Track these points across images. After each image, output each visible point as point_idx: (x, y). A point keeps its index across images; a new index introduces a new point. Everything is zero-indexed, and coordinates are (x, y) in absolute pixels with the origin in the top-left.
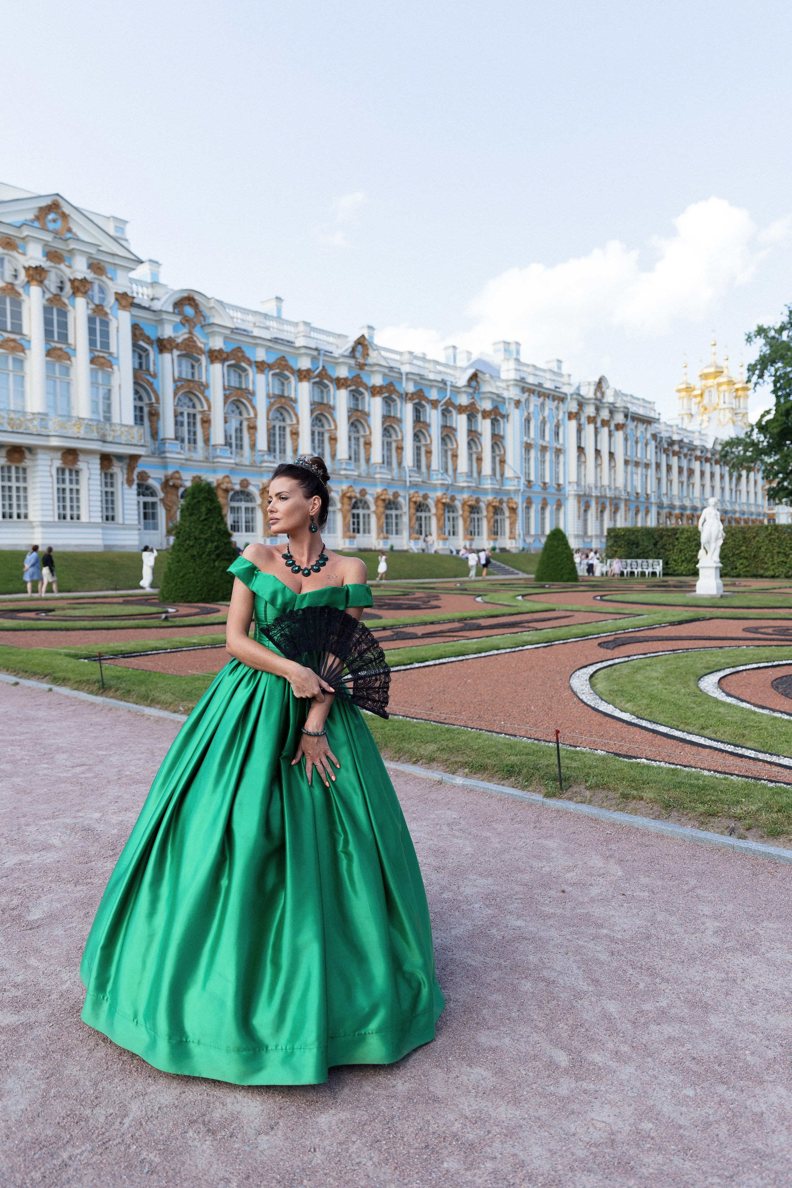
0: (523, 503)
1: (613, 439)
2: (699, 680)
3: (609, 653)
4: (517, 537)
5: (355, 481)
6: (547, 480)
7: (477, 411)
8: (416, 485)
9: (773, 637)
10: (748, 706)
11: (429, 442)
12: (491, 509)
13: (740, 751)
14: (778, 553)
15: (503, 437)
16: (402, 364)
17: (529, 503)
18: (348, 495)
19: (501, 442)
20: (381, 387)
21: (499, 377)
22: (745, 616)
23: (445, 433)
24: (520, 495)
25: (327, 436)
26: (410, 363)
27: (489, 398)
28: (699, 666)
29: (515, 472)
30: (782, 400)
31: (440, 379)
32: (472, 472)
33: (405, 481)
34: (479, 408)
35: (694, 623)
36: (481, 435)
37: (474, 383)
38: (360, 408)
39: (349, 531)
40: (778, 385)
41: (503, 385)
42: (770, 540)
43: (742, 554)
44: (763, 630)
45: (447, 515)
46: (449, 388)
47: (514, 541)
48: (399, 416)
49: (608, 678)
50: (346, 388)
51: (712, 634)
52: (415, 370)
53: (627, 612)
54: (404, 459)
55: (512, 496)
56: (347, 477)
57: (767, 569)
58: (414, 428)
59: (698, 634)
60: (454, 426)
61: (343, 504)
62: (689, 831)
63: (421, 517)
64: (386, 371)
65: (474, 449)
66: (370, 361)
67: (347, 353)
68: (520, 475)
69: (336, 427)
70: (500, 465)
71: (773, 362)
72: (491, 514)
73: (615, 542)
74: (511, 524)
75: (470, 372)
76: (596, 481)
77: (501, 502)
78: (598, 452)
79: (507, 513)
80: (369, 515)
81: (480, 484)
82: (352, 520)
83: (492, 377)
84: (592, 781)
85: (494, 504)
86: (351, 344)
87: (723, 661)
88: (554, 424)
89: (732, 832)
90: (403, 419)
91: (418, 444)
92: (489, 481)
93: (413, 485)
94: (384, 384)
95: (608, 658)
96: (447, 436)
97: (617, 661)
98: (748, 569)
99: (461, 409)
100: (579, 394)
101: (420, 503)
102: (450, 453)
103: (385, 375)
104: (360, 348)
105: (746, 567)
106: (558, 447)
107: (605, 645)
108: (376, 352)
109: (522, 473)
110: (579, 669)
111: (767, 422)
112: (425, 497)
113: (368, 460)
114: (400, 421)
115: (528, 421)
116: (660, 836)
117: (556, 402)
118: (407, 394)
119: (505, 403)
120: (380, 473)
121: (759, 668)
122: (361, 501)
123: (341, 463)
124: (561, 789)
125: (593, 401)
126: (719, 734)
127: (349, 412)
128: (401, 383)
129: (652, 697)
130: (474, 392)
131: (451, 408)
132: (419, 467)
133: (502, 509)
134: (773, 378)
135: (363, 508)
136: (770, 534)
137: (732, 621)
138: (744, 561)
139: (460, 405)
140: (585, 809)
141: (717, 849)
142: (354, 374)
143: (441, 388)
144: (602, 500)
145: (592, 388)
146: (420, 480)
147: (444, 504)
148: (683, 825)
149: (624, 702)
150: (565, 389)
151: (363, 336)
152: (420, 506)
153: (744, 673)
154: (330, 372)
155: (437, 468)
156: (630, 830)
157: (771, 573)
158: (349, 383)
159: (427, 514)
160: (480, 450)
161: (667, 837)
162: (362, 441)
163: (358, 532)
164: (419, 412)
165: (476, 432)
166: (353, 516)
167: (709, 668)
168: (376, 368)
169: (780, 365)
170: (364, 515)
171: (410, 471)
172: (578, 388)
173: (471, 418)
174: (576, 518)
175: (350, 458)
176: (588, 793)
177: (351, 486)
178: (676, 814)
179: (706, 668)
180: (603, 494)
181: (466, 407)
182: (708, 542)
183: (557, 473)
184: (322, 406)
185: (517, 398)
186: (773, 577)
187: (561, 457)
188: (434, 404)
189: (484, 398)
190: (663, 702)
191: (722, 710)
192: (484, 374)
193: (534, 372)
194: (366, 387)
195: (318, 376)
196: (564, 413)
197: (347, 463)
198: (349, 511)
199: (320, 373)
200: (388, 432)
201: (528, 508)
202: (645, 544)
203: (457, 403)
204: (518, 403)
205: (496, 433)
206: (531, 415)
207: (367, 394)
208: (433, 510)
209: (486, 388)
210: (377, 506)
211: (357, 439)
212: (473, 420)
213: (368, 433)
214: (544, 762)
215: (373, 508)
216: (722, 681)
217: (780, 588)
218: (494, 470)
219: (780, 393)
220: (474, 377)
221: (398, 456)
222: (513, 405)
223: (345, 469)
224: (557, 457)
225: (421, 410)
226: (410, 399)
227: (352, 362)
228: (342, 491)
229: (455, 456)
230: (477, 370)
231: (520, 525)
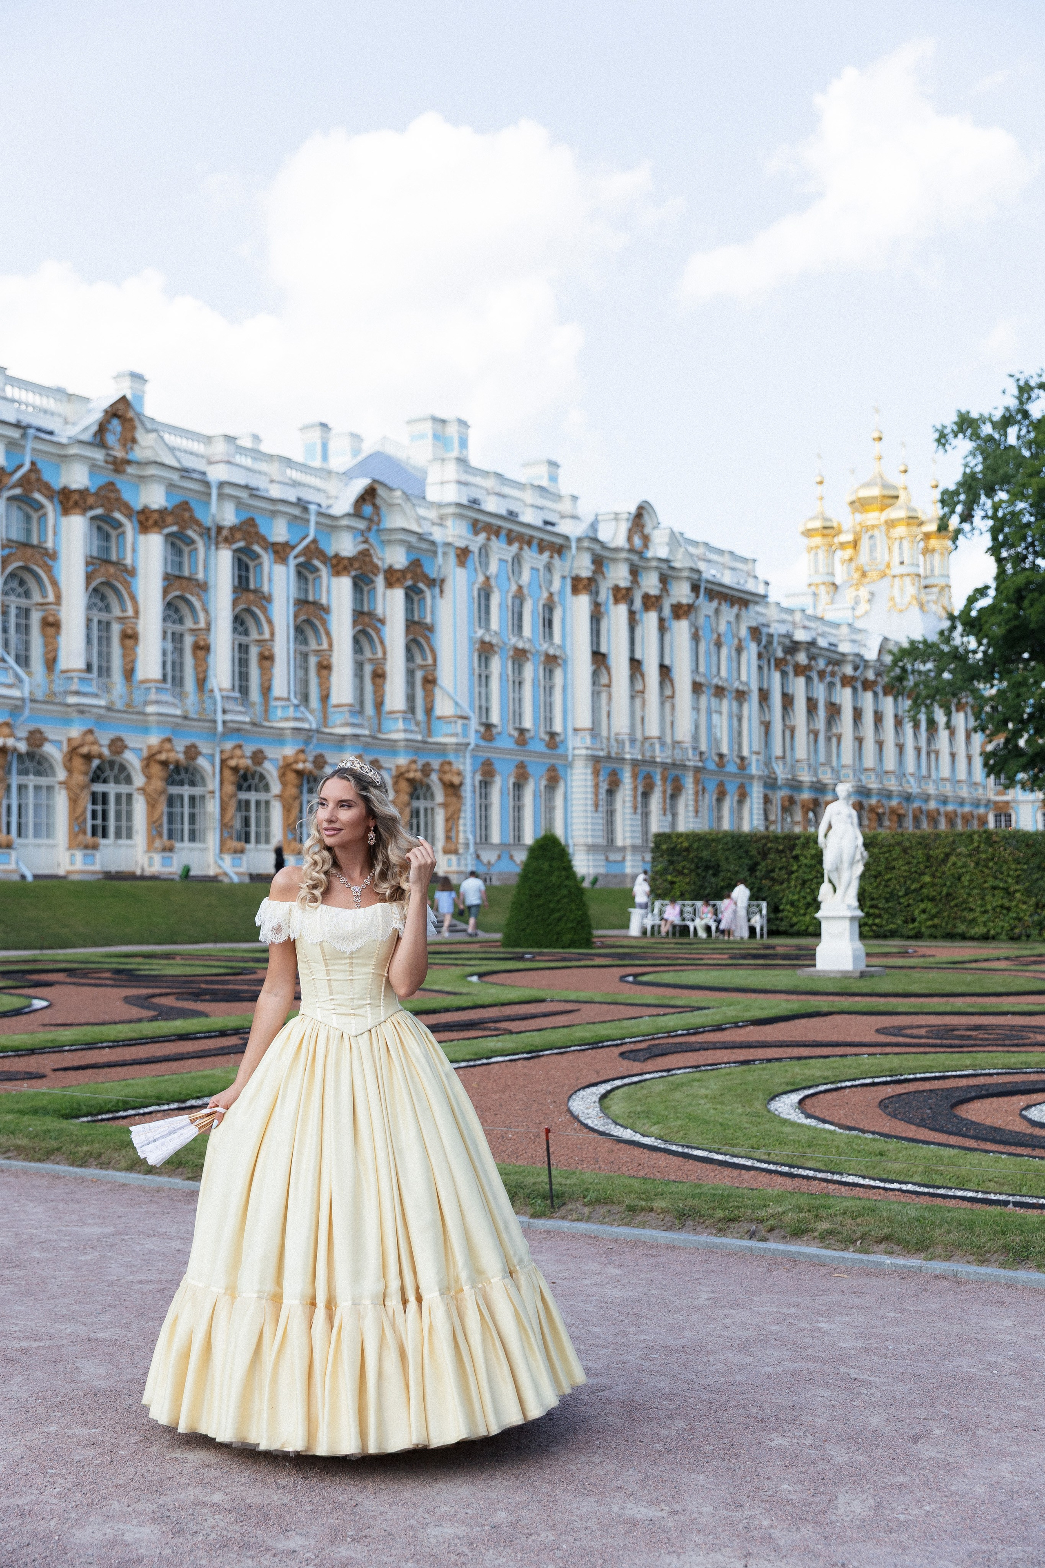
0: (474, 773)
1: (667, 637)
2: (773, 1098)
3: (637, 1067)
4: (461, 851)
5: (99, 720)
6: (527, 723)
7: (375, 569)
8: (238, 730)
9: (923, 1041)
10: (832, 1128)
11: (267, 636)
12: (404, 785)
13: (795, 1171)
14: (994, 888)
15: (430, 628)
16: (210, 463)
17: (488, 773)
18: (85, 750)
19: (428, 640)
20: (162, 512)
21: (424, 498)
22: (889, 1008)
23: (303, 617)
24: (468, 755)
25: (36, 617)
26: (229, 462)
27: (402, 541)
28: (777, 1080)
29: (457, 704)
30: (1009, 568)
31: (293, 499)
32: (362, 703)
33: (215, 722)
34: (380, 563)
35: (797, 1021)
36: (382, 622)
37: (368, 510)
38: (114, 558)
39: (85, 833)
40: (1001, 537)
41: (432, 514)
42: (977, 864)
43: (925, 891)
44: (909, 1032)
45: (305, 797)
46: (313, 519)
47: (454, 858)
48: (200, 576)
49: (629, 1098)
50: (84, 511)
51: (820, 1038)
52: (240, 478)
53: (679, 1003)
54: (211, 673)
55: (451, 758)
56: (81, 710)
57: (973, 922)
58: (235, 603)
59: (798, 1038)
60: (324, 601)
61: (70, 770)
62: (705, 1238)
63: (247, 803)
64: (175, 477)
65: (368, 654)
66: (138, 453)
67: (87, 436)
68: (468, 712)
69: (58, 597)
70: (424, 689)
71: (990, 492)
72: (405, 798)
73: (671, 862)
74: (447, 820)
75: (360, 485)
76: (633, 726)
77: (426, 770)
78: (635, 664)
79: (439, 796)
80: (129, 796)
81: (379, 730)
82: (90, 807)
83: (407, 496)
84: (592, 1196)
85: (411, 775)
86: (97, 415)
87: (818, 1073)
88: (542, 602)
89: (752, 1235)
90: (211, 582)
91: (244, 639)
92: (401, 725)
93: (232, 730)
94: (170, 506)
95: (635, 1072)
96: (308, 621)
97: (648, 1076)
98: (936, 921)
99: (339, 565)
100: (596, 540)
101: (247, 769)
102: (313, 661)
103: (171, 486)
104: (115, 422)
105: (933, 917)
106: (551, 652)
107: (632, 1055)
108: (154, 435)
109: (471, 707)
110: (584, 1088)
111: (981, 611)
112: (258, 757)
113: (129, 673)
114: (203, 587)
115: (485, 593)
116: (671, 1247)
117: (547, 554)
118: (220, 529)
119: (435, 553)
120: (157, 702)
121: (873, 1084)
122: (112, 764)
123: (71, 678)
124: (553, 1206)
125: (624, 555)
126: (772, 1155)
127: (88, 564)
128: (208, 504)
129: (690, 1117)
130: (369, 529)
131: (316, 563)
132: (244, 690)
133: (428, 787)
134: (991, 523)
135: (117, 781)
136: (977, 850)
137: (865, 1017)
138: (929, 905)
139: (337, 556)
140: (582, 1226)
141: (734, 1253)
142: (101, 481)
143: (296, 517)
144: (646, 769)
145: (624, 528)
146: (247, 719)
147: (300, 773)
148: (697, 1234)
149: (647, 1126)
150: (565, 528)
151: (123, 399)
152: (245, 777)
153: (847, 1090)
154: (47, 476)
155: (285, 695)
156: (635, 1244)
157: (980, 930)
158: (91, 500)
159: (262, 796)
160: (380, 655)
161: (679, 1248)
162: (116, 628)
163: (105, 835)
164: (247, 568)
165: (371, 614)
166: (94, 795)
167: (793, 1084)
168: (151, 471)
169: (1002, 495)
170: (118, 796)
171: (223, 697)
172: (594, 526)
173: (362, 584)
174: (590, 808)
175: (89, 668)
176: (586, 1210)
177: (90, 732)
178: (691, 1223)
179: (787, 1084)
180: (648, 754)
181: (351, 560)
182: (837, 869)
183: (549, 706)
184: (29, 551)
185: (461, 544)
186: (985, 938)
187: (558, 674)
188: (280, 551)
189: (390, 542)
190: (707, 1122)
191: (787, 1129)
192: (391, 489)
193: (497, 489)
194: (129, 511)
195: (20, 483)
196: (564, 578)
197: (81, 679)
198: (83, 787)
199: (25, 477)
200: (177, 610)
201: (485, 784)
202: (732, 867)
203: (331, 552)
204: (463, 555)
205: (416, 618)
206: (493, 582)
207: (129, 528)
208: (276, 788)
209: (395, 520)
210: (148, 777)
211: (105, 626)
212: (366, 589)
213: (130, 612)
214: (530, 1180)
215: (139, 780)
216: (807, 1102)
217: (986, 960)
218: (411, 698)
219: (1004, 554)
220: (369, 495)
221: (196, 666)
222: (452, 559)
223: (77, 693)
224: (549, 673)
225: (251, 564)
226: (226, 540)
227: (99, 455)
228: (70, 740)
229: (325, 667)
230: (375, 481)
231: (469, 822)
